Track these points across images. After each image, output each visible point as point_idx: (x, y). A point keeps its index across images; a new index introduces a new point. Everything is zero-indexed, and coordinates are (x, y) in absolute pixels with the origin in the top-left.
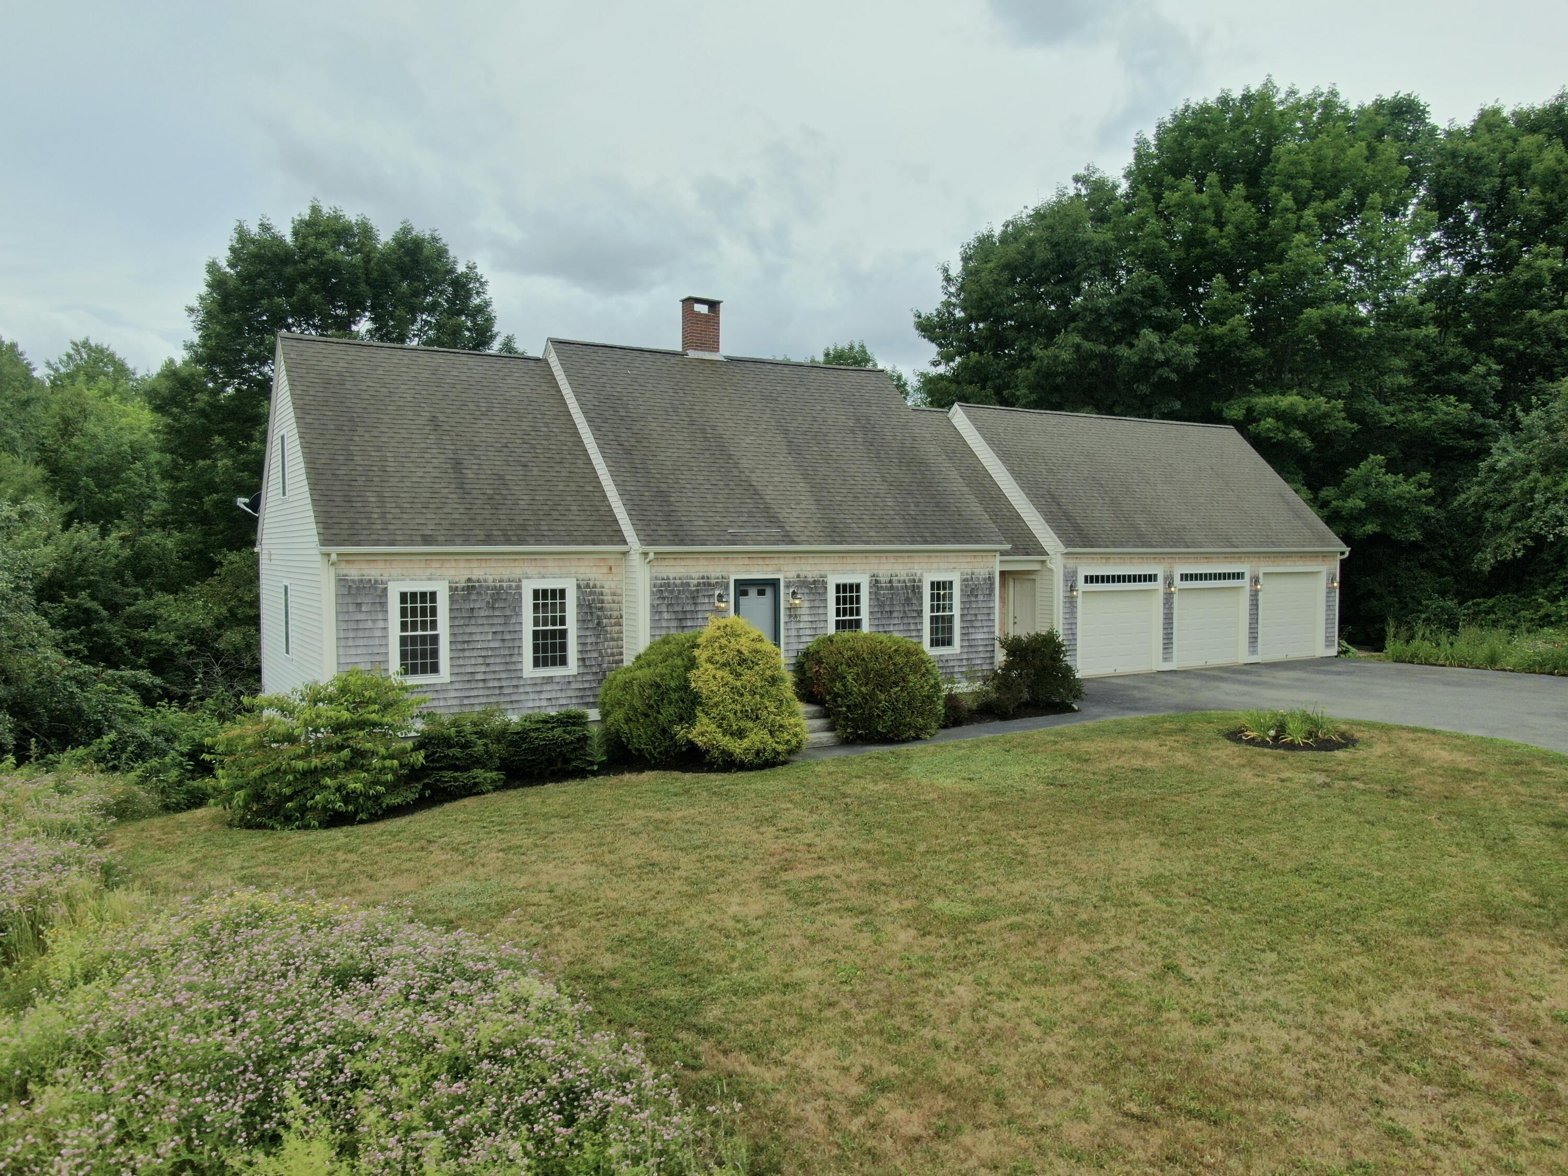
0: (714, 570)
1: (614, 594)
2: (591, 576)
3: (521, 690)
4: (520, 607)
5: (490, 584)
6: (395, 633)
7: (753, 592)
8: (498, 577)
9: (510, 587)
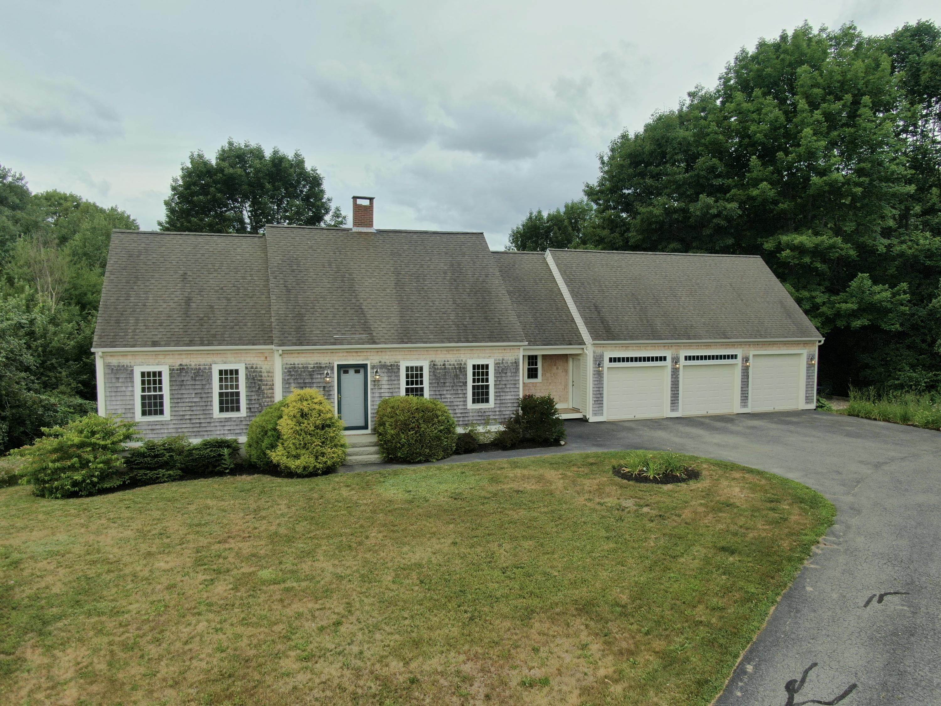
0: (324, 360)
1: (268, 372)
2: (254, 362)
3: (212, 425)
4: (211, 380)
5: (193, 367)
6: (138, 393)
7: (352, 371)
8: (198, 363)
9: (205, 368)
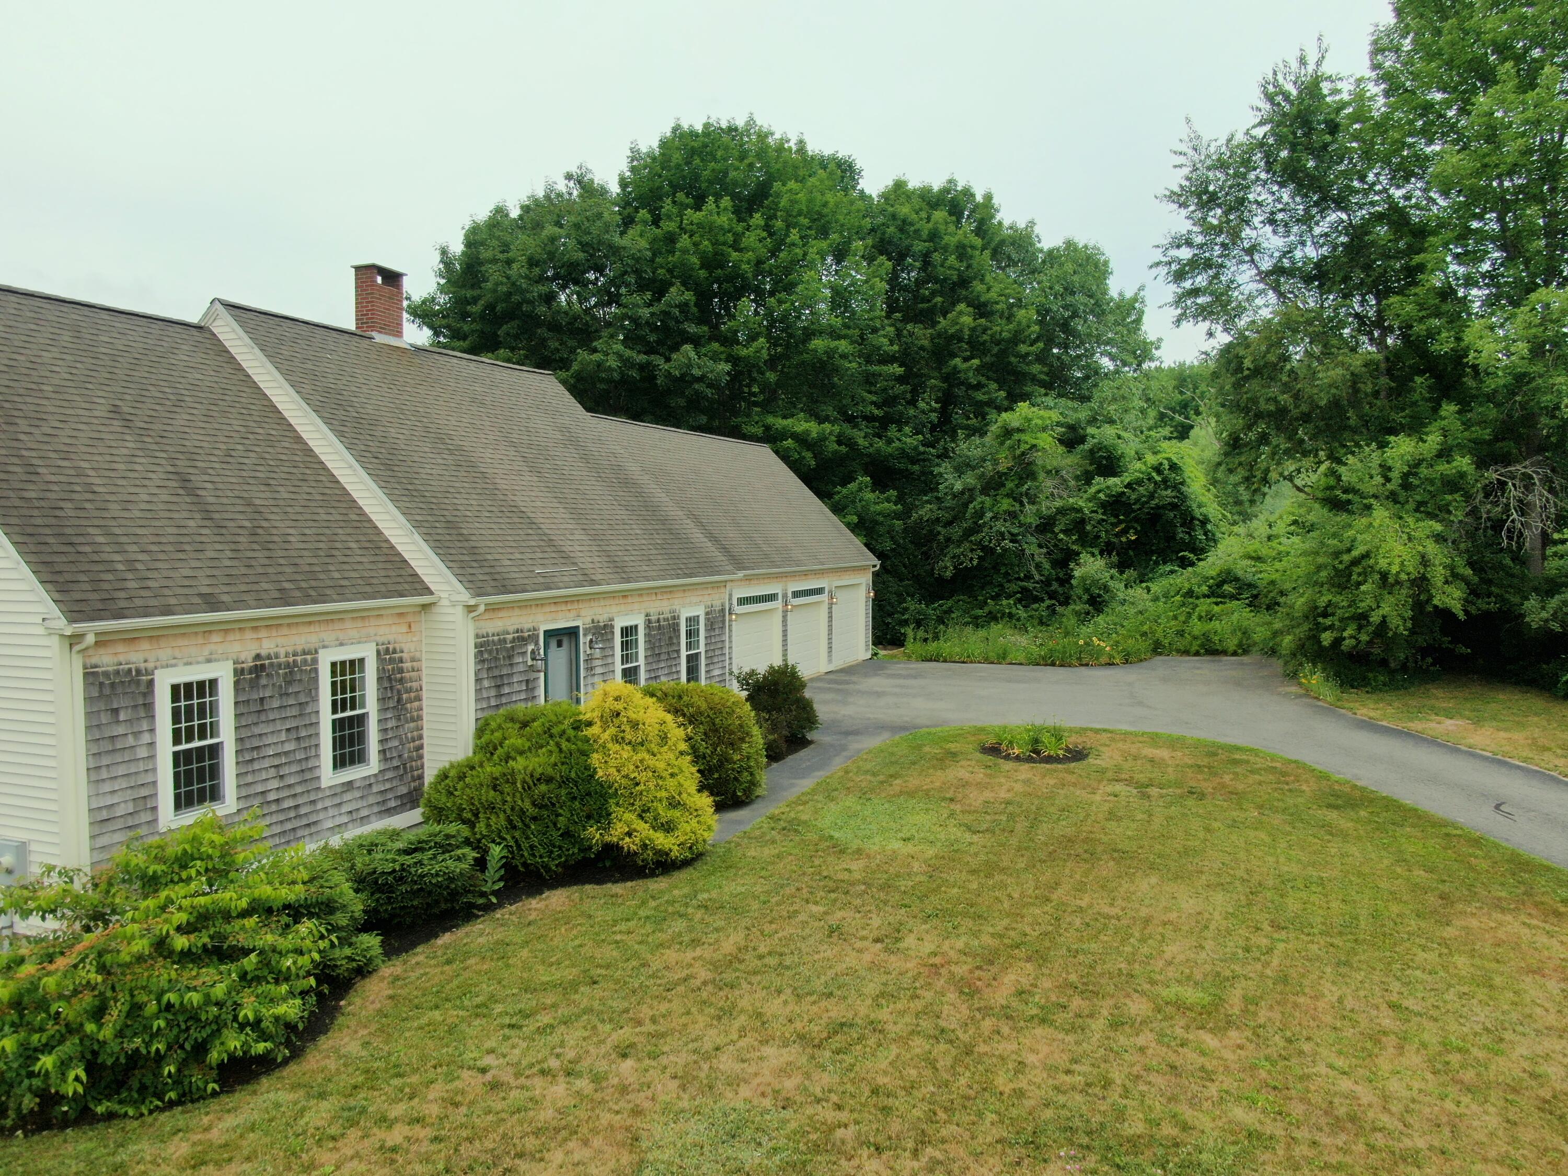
0: (525, 622)
1: (413, 660)
2: (391, 638)
3: (320, 806)
4: (317, 689)
5: (282, 659)
6: (165, 749)
8: (290, 650)
9: (305, 661)
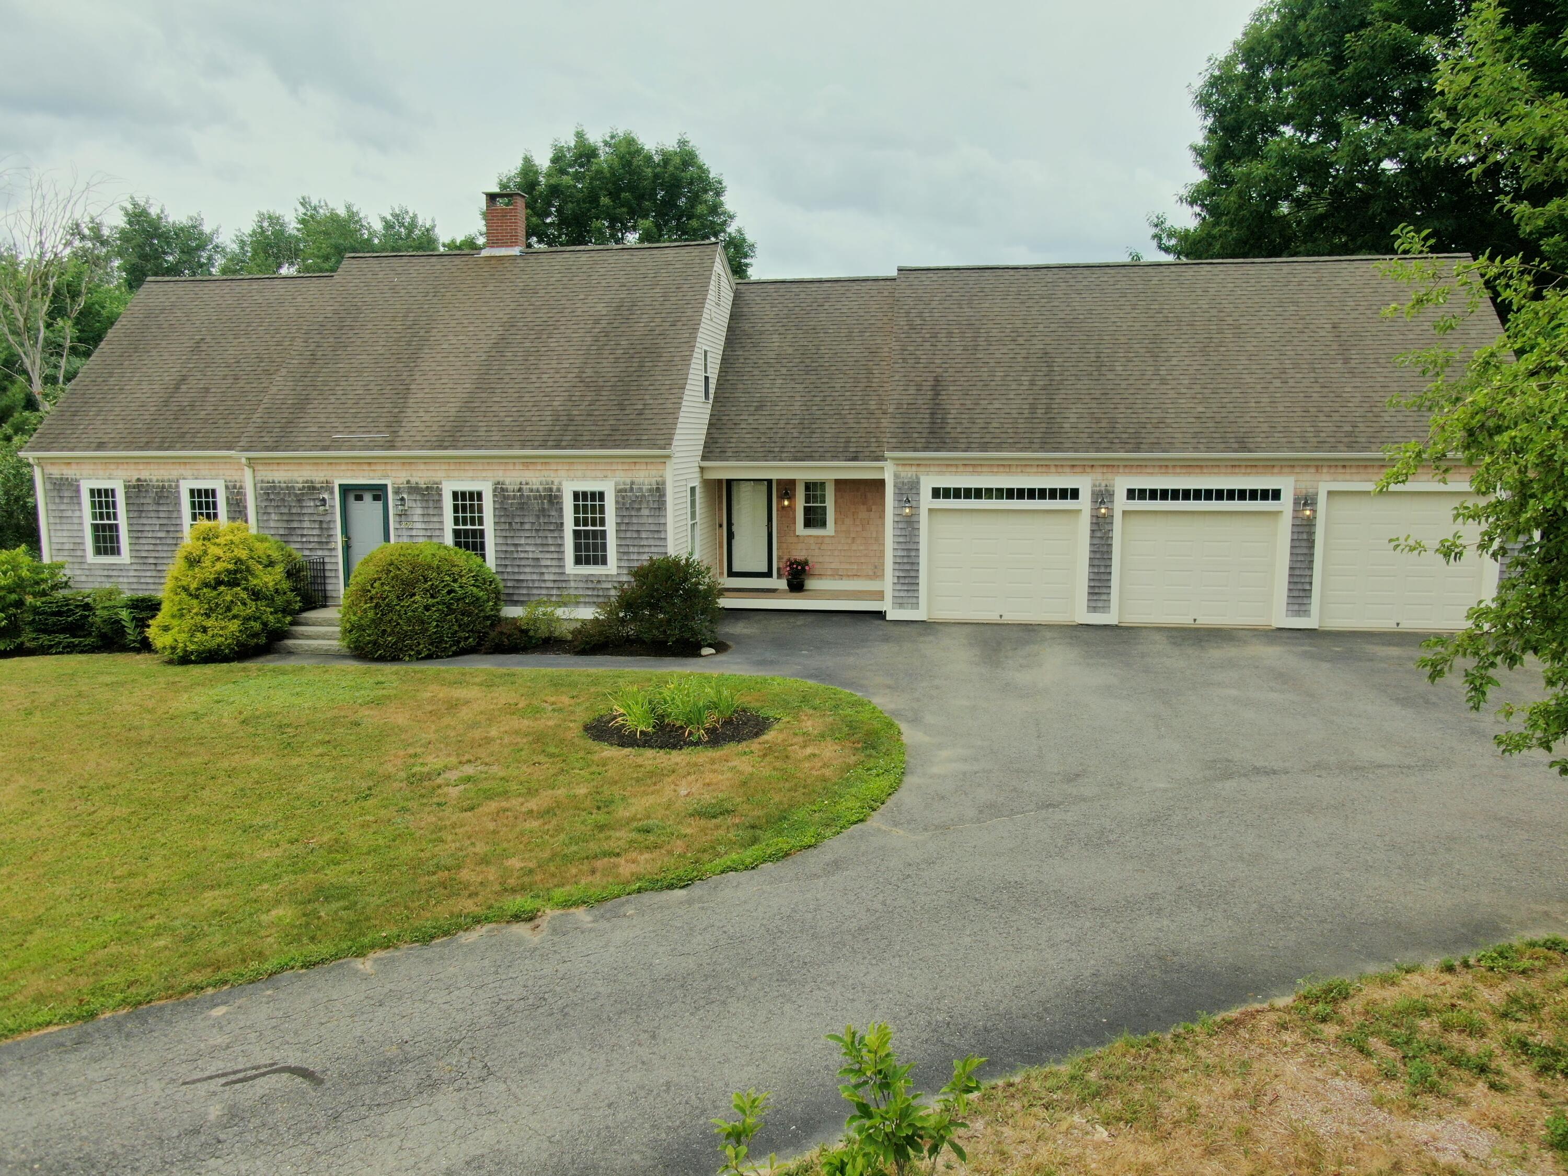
0: (318, 475)
2: (236, 478)
4: (180, 504)
5: (155, 483)
6: (88, 520)
7: (368, 497)
8: (160, 478)
9: (170, 486)
